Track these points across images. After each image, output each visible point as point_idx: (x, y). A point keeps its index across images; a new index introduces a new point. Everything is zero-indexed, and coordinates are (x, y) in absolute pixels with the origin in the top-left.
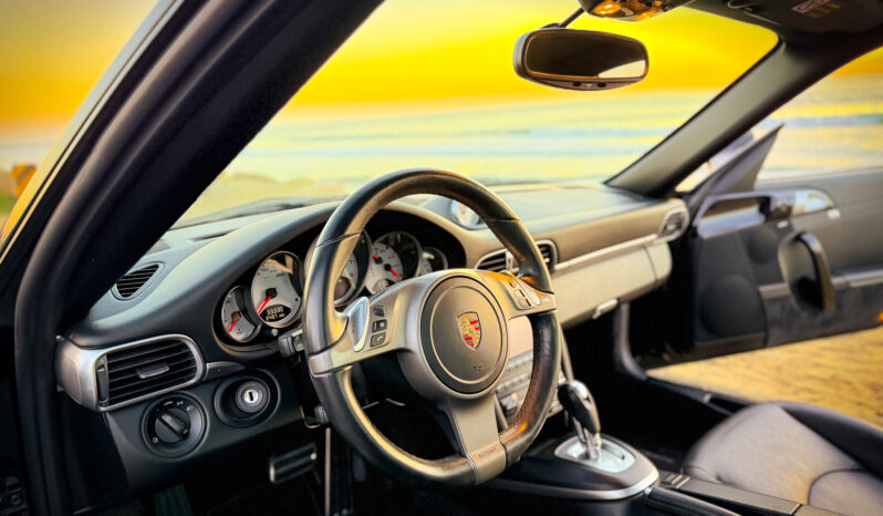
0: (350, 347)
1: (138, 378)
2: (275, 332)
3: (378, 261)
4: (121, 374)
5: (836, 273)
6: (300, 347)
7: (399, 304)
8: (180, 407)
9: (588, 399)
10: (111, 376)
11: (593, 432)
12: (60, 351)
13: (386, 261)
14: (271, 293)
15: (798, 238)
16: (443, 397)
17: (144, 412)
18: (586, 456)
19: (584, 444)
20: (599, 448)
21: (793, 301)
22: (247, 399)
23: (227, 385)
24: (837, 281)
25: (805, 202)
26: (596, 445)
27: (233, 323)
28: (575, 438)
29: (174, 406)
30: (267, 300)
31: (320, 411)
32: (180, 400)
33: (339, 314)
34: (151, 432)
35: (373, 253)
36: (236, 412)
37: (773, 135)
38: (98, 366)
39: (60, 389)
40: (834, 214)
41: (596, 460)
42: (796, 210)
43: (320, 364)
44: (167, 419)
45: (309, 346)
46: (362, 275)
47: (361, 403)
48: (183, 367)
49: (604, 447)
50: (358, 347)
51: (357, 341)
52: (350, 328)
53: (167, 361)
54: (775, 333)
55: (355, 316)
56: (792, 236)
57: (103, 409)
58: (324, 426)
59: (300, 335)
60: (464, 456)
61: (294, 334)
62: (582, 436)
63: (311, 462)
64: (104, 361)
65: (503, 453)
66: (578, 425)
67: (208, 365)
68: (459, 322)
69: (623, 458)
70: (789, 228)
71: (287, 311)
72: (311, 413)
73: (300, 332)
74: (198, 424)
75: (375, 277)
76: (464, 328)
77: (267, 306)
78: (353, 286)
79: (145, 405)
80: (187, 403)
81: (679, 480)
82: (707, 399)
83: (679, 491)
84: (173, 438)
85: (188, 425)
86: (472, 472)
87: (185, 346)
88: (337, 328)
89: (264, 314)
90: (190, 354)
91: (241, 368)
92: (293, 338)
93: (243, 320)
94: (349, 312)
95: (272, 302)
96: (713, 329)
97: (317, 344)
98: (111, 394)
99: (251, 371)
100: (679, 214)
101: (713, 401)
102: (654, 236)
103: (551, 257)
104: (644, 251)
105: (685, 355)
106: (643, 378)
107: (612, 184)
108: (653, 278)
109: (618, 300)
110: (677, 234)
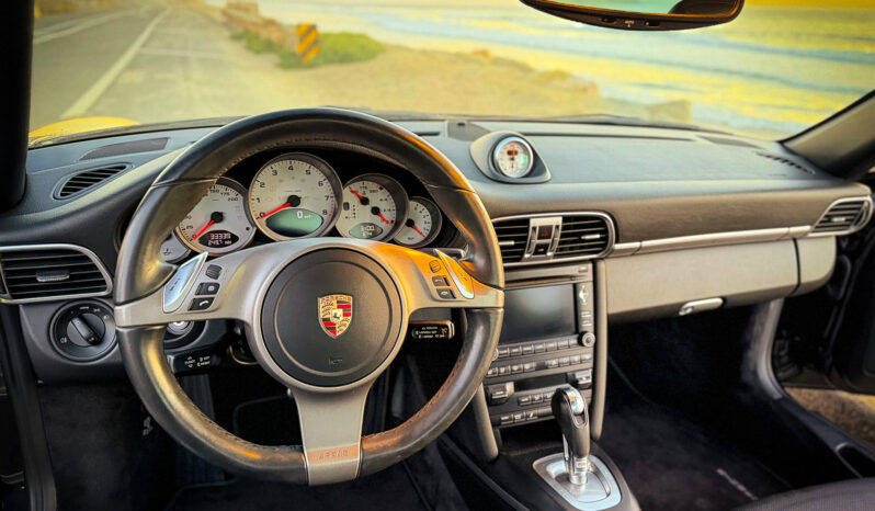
1: (35, 280)
3: (364, 201)
8: (96, 314)
13: (373, 203)
14: (216, 217)
17: (56, 312)
18: (564, 479)
19: (570, 462)
29: (91, 311)
30: (210, 224)
32: (97, 307)
34: (60, 332)
44: (76, 323)
49: (597, 473)
57: (6, 301)
62: (567, 456)
65: (358, 458)
68: (321, 303)
69: (609, 494)
71: (235, 238)
76: (326, 310)
77: (209, 230)
79: (58, 306)
80: (104, 311)
82: (838, 447)
86: (303, 472)
89: (205, 238)
95: (216, 227)
100: (862, 203)
101: (844, 451)
102: (807, 228)
103: (605, 232)
104: (792, 244)
105: (848, 382)
106: (777, 395)
107: (790, 145)
108: (794, 281)
109: (724, 299)
110: (852, 229)
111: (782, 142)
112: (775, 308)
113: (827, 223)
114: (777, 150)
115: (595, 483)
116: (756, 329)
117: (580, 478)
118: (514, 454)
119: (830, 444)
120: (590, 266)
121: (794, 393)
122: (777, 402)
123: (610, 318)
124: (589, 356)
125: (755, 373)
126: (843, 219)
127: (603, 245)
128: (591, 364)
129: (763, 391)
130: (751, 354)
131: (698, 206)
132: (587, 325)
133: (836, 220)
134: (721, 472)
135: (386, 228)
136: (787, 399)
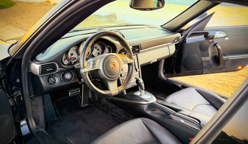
0: (88, 68)
1: (46, 70)
2: (73, 63)
3: (96, 48)
4: (44, 69)
5: (224, 55)
6: (78, 67)
7: (98, 60)
9: (142, 82)
10: (42, 70)
11: (143, 90)
12: (31, 64)
13: (98, 48)
14: (72, 54)
15: (215, 45)
16: (106, 79)
17: (47, 77)
18: (141, 95)
19: (140, 92)
20: (144, 93)
21: (211, 62)
22: (67, 76)
23: (63, 73)
24: (224, 57)
25: (218, 35)
26: (143, 93)
27: (64, 61)
28: (139, 91)
29: (52, 76)
30: (71, 56)
31: (82, 80)
33: (86, 62)
34: (48, 81)
35: (95, 46)
36: (64, 79)
37: (212, 14)
38: (40, 68)
39: (29, 71)
40: (227, 38)
41: (143, 96)
42: (215, 37)
43: (82, 71)
44: (51, 79)
45: (81, 67)
46: (92, 51)
47: (90, 79)
48: (55, 69)
49: (145, 93)
50: (90, 68)
51: (90, 67)
52: (88, 65)
53: (52, 68)
54: (205, 70)
55: (89, 62)
56: (214, 44)
57: (40, 76)
58: (82, 84)
59: (79, 65)
60: (109, 90)
61: (77, 64)
63: (79, 92)
64: (41, 67)
65: (118, 91)
66: (140, 88)
67: (60, 69)
68: (111, 64)
69: (149, 96)
70: (213, 42)
71: (75, 58)
72: (80, 80)
73: (79, 64)
74: (57, 80)
75: (95, 52)
76: (111, 66)
77: (71, 57)
78: (90, 53)
80: (55, 76)
81: (160, 101)
82: (180, 86)
83: (159, 103)
84: (53, 83)
85: (55, 80)
86: (111, 93)
87: (55, 65)
88: (86, 64)
89: (70, 59)
90: (56, 66)
91: (66, 70)
92: (77, 65)
93: (66, 60)
94: (88, 61)
95: (72, 56)
96: (187, 68)
97: (82, 67)
98: (42, 73)
99: (68, 71)
100: (179, 37)
101: (181, 86)
102: (170, 43)
103: (139, 48)
104: (167, 47)
105: (179, 75)
106: (166, 79)
107: (163, 26)
108: (169, 54)
109: (158, 59)
110: (178, 42)
111: (161, 26)
112: (163, 61)
113: (174, 41)
114: (161, 28)
115: (146, 95)
116: (160, 66)
117: (143, 94)
118: (129, 94)
119: (178, 86)
120: (136, 55)
121: (169, 79)
122: (166, 80)
123: (141, 65)
124: (138, 73)
125: (161, 75)
126: (176, 40)
127: (138, 51)
128: (139, 75)
129: (163, 79)
130: (159, 72)
131: (153, 41)
132: (137, 67)
133: (175, 41)
134: (158, 96)
135: (100, 53)
136: (167, 79)
